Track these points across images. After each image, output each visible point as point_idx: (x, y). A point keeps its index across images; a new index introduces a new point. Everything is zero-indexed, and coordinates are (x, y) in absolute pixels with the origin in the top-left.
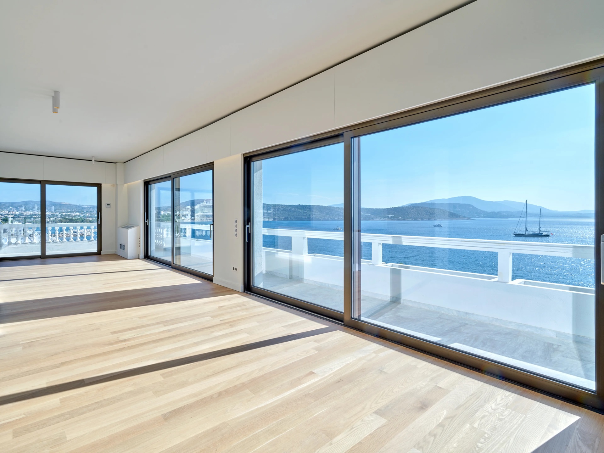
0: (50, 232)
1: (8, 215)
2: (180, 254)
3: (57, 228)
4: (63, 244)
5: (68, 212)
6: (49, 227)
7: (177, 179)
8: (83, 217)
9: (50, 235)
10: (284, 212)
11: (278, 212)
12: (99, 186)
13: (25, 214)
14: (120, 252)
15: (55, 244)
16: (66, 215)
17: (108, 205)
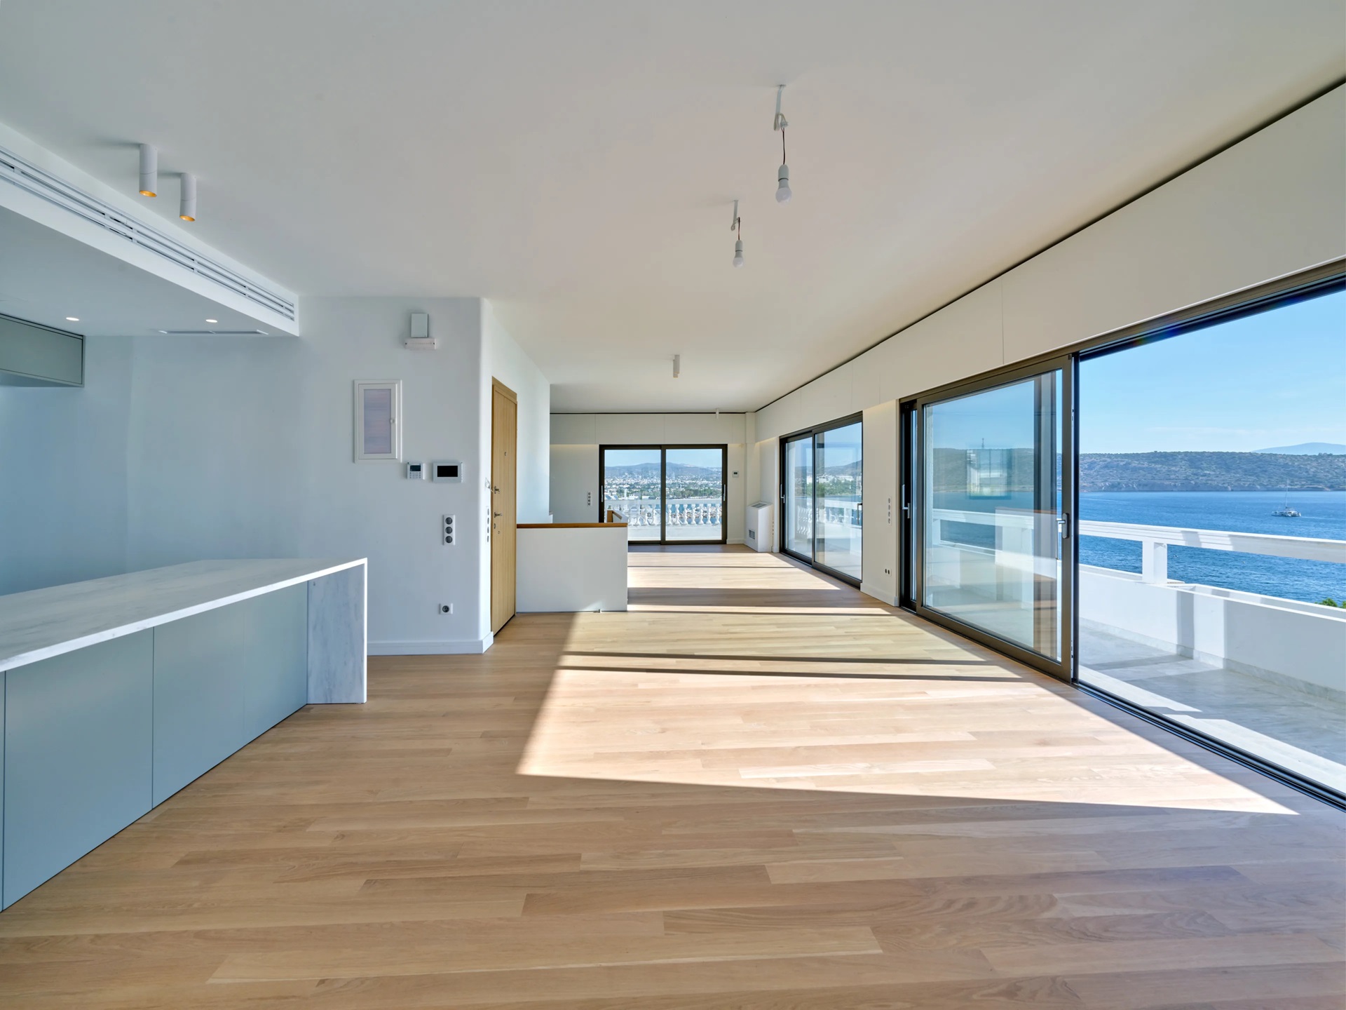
0: (670, 511)
1: (624, 484)
2: (824, 551)
3: (678, 506)
4: (684, 527)
5: (693, 480)
6: (669, 504)
7: (820, 434)
8: (712, 487)
9: (670, 514)
10: (1108, 471)
11: (1092, 472)
12: (724, 447)
13: (641, 483)
14: (750, 543)
15: (675, 527)
16: (690, 483)
17: (736, 473)
